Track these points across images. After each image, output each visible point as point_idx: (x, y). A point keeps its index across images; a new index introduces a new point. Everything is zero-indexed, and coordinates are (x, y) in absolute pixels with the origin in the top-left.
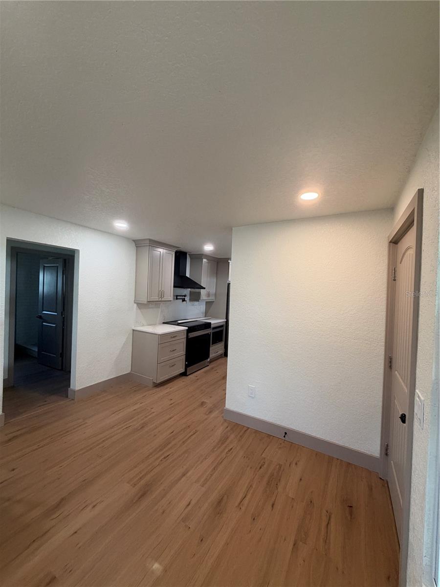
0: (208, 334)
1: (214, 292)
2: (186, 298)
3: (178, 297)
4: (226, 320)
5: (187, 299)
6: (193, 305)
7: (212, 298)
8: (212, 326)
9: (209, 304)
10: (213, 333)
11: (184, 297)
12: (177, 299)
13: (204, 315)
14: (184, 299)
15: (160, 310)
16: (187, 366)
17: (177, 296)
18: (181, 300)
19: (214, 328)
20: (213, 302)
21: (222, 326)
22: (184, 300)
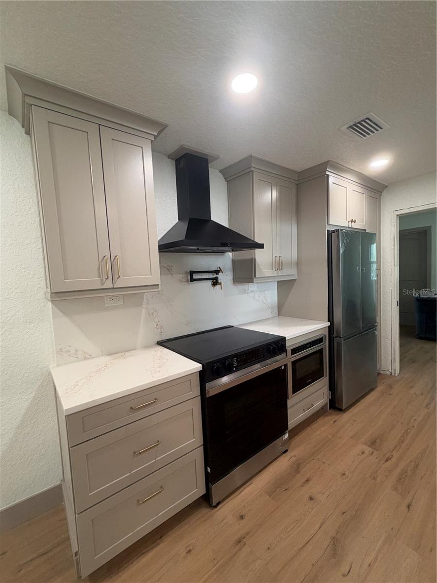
0: (278, 370)
1: (295, 255)
2: (221, 276)
3: (195, 276)
4: (329, 324)
5: (225, 278)
6: (245, 292)
7: (290, 273)
8: (289, 345)
9: (285, 286)
10: (294, 363)
11: (215, 276)
12: (192, 280)
13: (276, 311)
14: (216, 279)
15: (144, 311)
16: (210, 479)
17: (192, 273)
18: (210, 283)
19: (294, 351)
20: (295, 280)
21: (320, 340)
22: (215, 282)
